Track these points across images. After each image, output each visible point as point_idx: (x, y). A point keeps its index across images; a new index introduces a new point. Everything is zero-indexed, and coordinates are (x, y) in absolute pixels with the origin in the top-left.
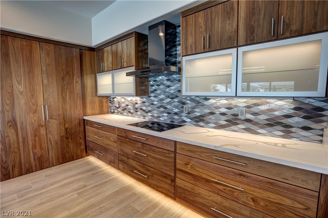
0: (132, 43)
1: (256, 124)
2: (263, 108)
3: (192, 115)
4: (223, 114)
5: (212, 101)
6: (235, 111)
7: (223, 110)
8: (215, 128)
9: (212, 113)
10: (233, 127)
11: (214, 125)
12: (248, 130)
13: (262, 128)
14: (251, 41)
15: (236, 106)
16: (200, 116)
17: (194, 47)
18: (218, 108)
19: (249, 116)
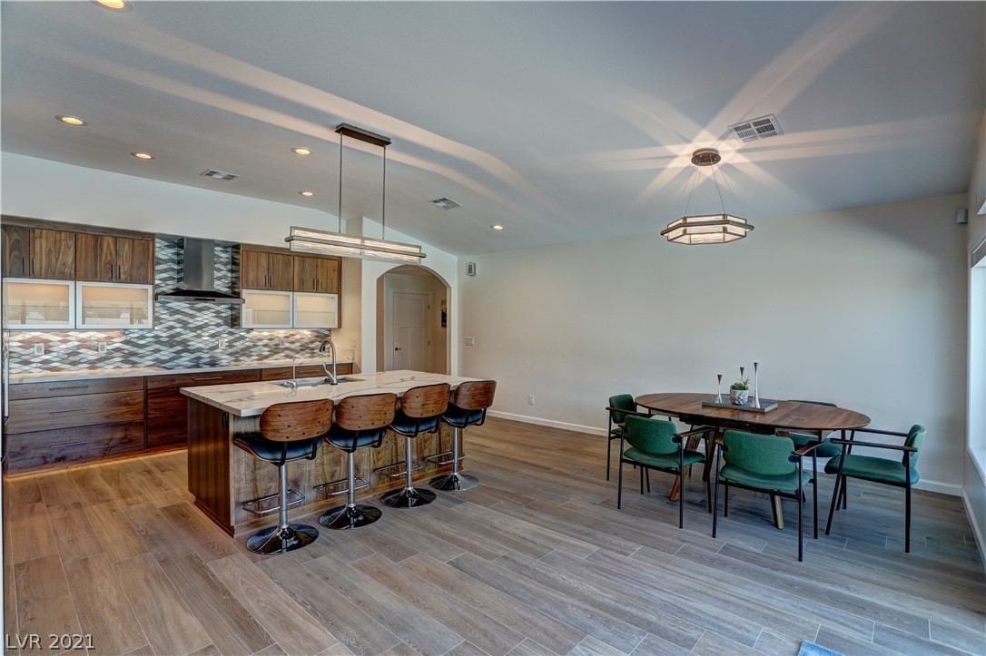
0: (149, 250)
1: (293, 350)
2: (297, 337)
3: (230, 350)
4: (266, 345)
5: (254, 333)
6: (276, 341)
7: (265, 342)
8: (258, 360)
9: (255, 346)
10: (276, 356)
11: (257, 358)
12: (287, 356)
13: (297, 353)
14: (302, 289)
15: (277, 337)
16: (242, 350)
17: (255, 282)
18: (260, 340)
19: (287, 345)
